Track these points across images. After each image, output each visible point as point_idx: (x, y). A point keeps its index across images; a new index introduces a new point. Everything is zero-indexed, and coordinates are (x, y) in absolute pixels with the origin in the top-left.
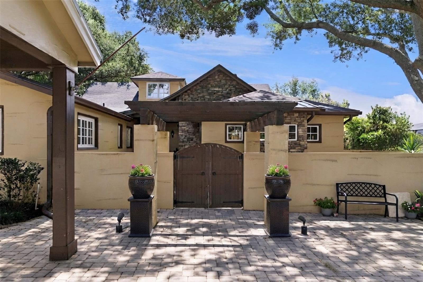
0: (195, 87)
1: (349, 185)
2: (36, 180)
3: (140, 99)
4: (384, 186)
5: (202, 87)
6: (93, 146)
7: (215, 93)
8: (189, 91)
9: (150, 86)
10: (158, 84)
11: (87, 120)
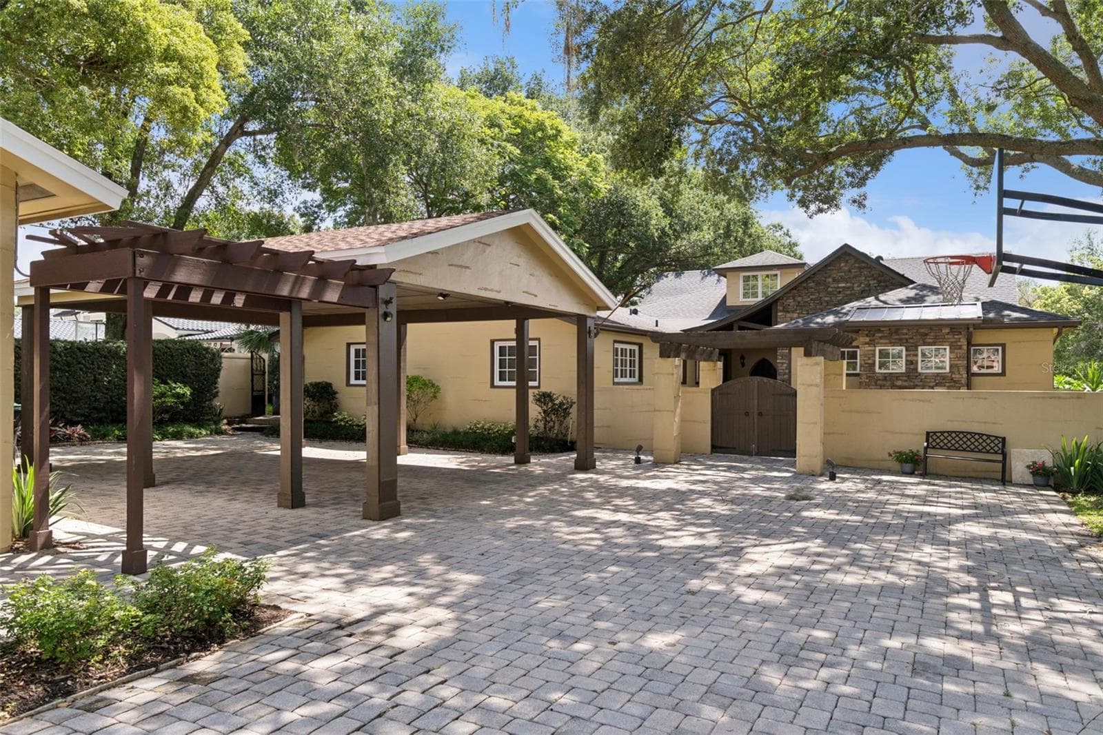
0: (804, 285)
1: (954, 435)
2: (569, 414)
3: (728, 303)
4: (1004, 439)
5: (818, 284)
6: (636, 379)
7: (840, 292)
8: (795, 291)
9: (746, 279)
10: (761, 274)
11: (628, 347)
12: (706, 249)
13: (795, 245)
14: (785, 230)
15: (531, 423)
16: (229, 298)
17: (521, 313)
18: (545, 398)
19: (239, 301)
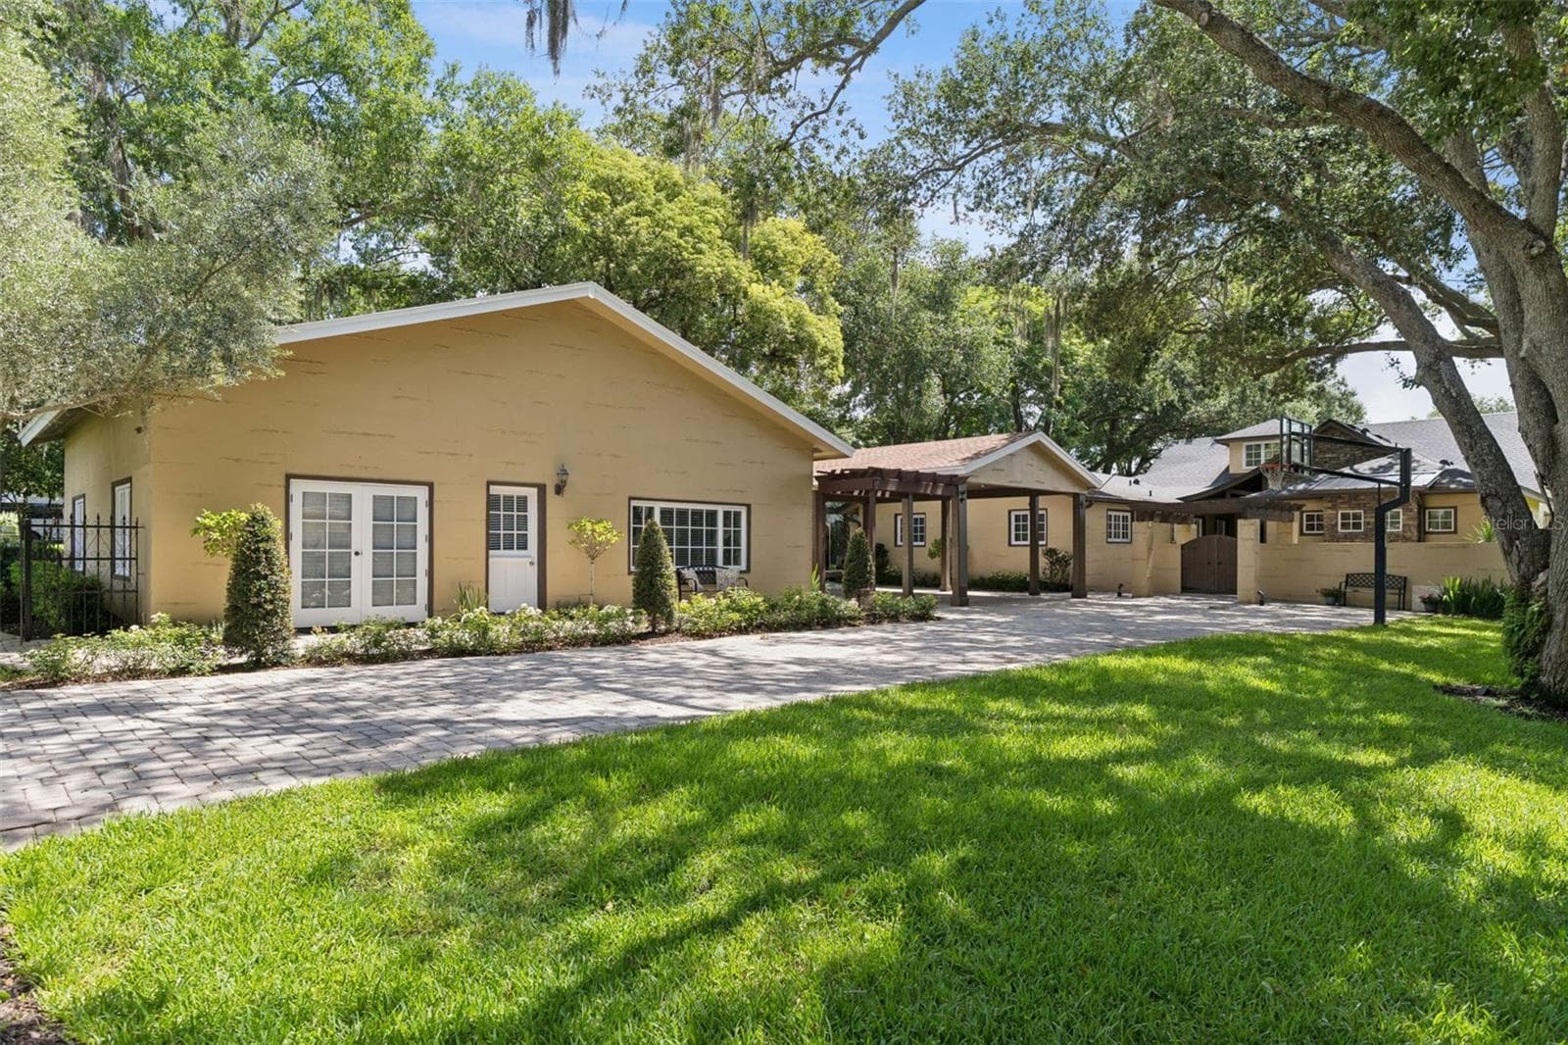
2: (1068, 563)
3: (1231, 471)
4: (1406, 578)
9: (1249, 448)
10: (1263, 443)
11: (1121, 514)
12: (1223, 414)
13: (1353, 394)
14: (1339, 378)
15: (1041, 571)
16: (883, 494)
17: (1033, 494)
18: (1051, 552)
19: (887, 495)
